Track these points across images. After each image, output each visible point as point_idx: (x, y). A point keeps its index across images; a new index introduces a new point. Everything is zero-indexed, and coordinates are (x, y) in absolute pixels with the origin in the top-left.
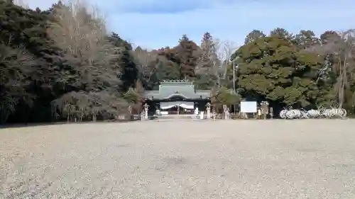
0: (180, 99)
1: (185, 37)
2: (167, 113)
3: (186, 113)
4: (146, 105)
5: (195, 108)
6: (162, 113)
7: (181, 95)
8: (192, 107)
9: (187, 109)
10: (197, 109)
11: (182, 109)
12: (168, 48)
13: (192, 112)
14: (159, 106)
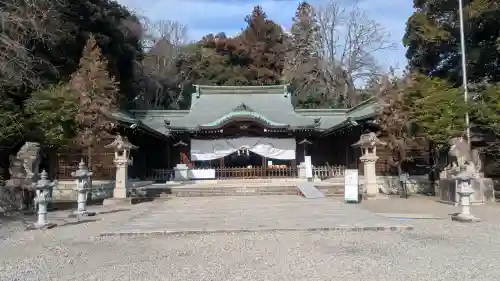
0: (255, 129)
1: (258, 11)
2: (211, 173)
3: (270, 173)
4: (119, 142)
5: (300, 159)
6: (198, 173)
7: (256, 115)
8: (290, 154)
9: (276, 162)
10: (308, 159)
11: (256, 160)
12: (223, 36)
13: (290, 169)
14: (187, 150)
